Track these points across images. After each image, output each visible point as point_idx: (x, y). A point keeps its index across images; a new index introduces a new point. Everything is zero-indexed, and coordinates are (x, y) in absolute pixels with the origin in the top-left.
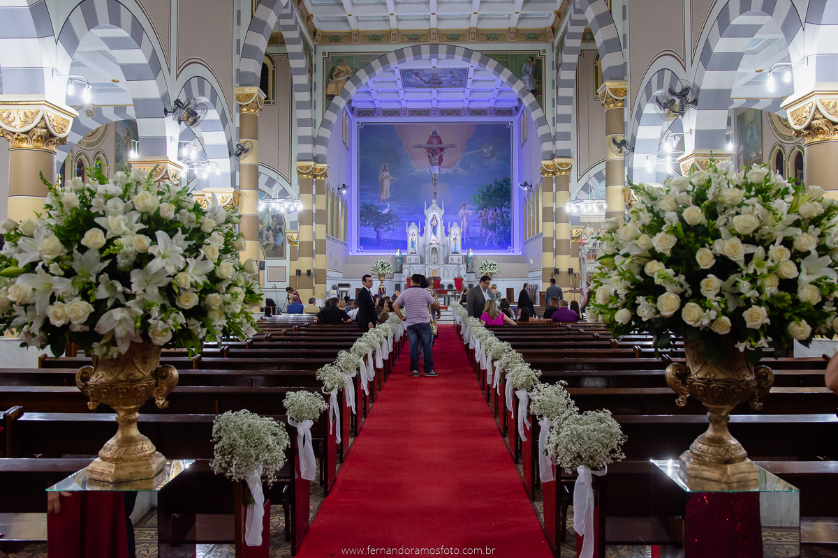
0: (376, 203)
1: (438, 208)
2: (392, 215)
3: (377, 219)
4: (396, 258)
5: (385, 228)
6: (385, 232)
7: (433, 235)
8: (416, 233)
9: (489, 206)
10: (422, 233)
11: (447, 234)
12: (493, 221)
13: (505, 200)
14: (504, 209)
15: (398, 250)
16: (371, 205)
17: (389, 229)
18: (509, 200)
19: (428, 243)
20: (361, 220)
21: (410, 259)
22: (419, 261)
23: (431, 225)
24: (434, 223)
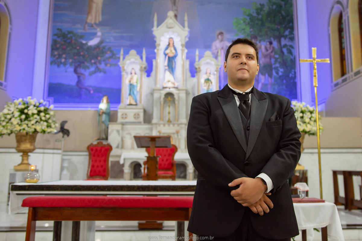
0: (79, 29)
1: (177, 27)
2: (104, 48)
3: (78, 54)
4: (100, 114)
5: (92, 69)
6: (91, 74)
7: (168, 74)
8: (137, 68)
9: (261, 36)
10: (149, 70)
11: (194, 72)
12: (267, 60)
13: (286, 28)
14: (284, 42)
15: (105, 99)
16: (70, 32)
17: (98, 70)
18: (292, 28)
19: (159, 86)
20: (52, 55)
21: (125, 116)
22: (141, 119)
23: (166, 55)
24: (171, 52)
